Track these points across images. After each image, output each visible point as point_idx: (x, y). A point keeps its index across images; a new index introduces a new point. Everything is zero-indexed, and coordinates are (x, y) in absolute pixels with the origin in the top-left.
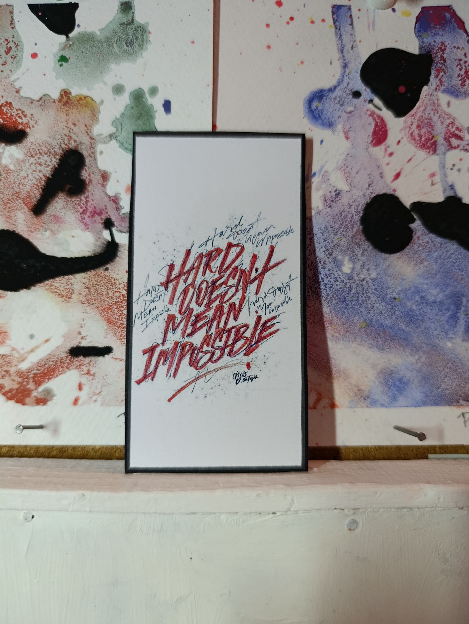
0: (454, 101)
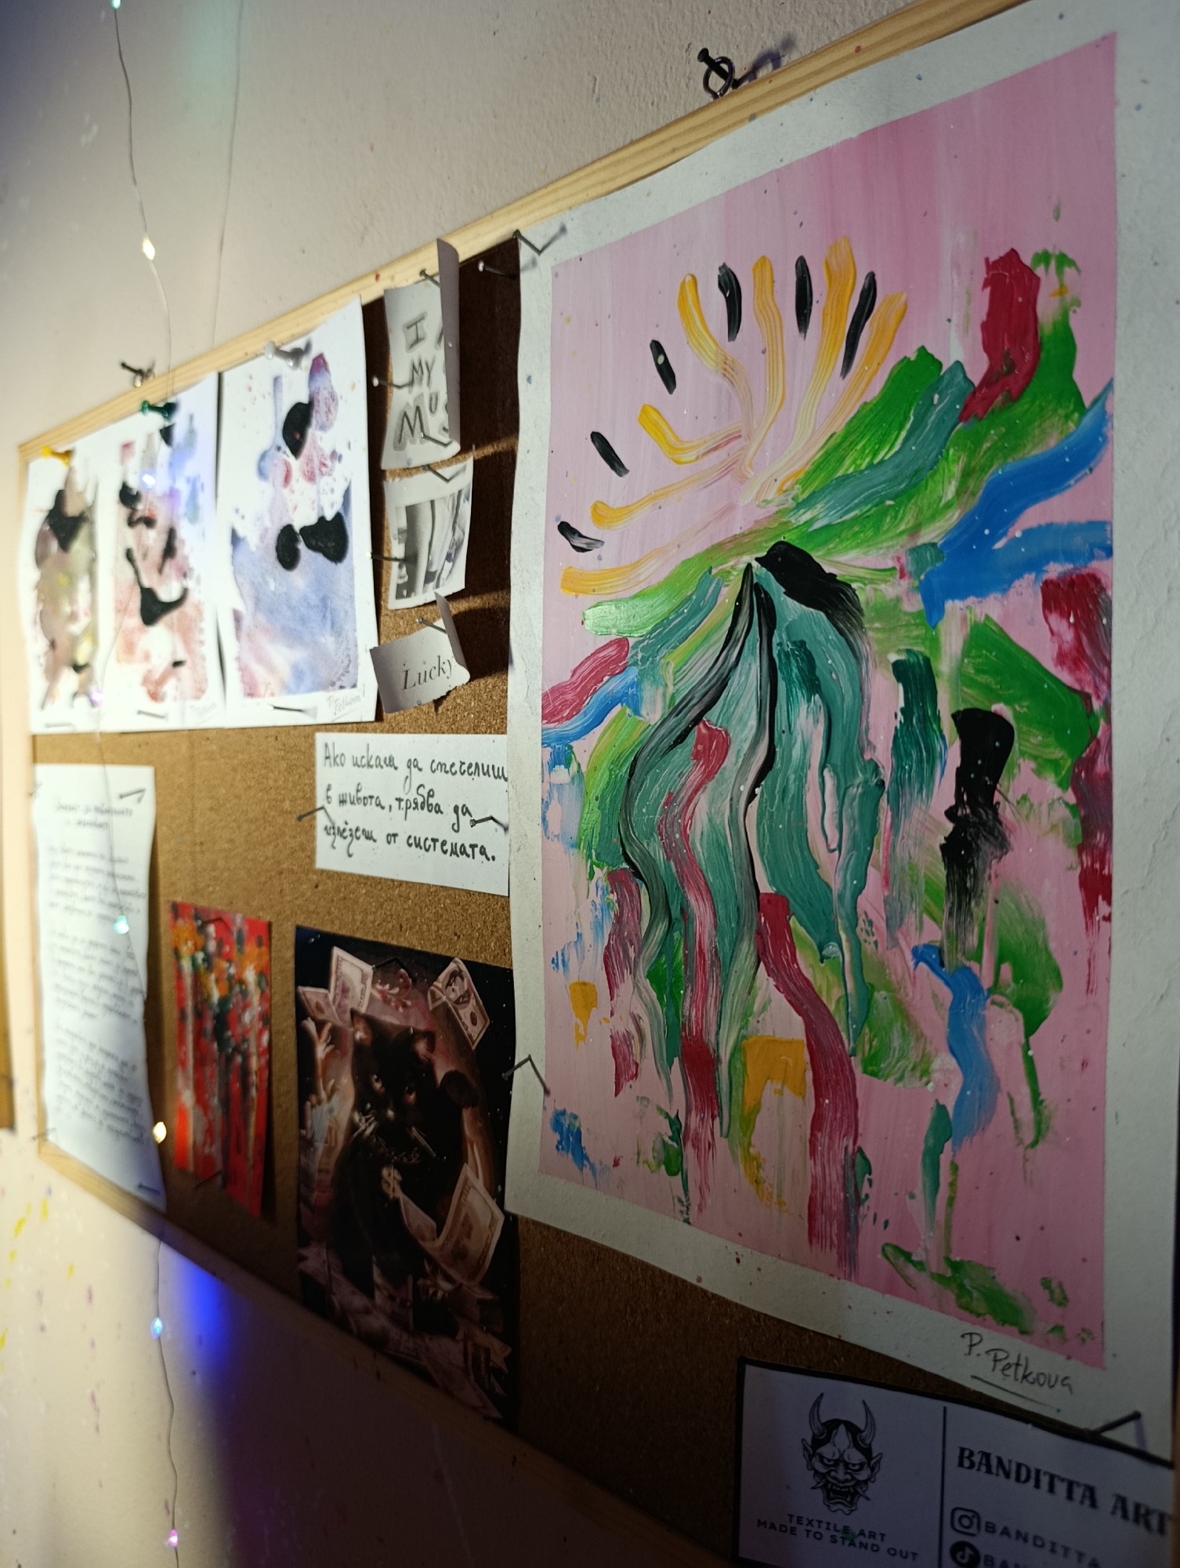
0: (323, 435)
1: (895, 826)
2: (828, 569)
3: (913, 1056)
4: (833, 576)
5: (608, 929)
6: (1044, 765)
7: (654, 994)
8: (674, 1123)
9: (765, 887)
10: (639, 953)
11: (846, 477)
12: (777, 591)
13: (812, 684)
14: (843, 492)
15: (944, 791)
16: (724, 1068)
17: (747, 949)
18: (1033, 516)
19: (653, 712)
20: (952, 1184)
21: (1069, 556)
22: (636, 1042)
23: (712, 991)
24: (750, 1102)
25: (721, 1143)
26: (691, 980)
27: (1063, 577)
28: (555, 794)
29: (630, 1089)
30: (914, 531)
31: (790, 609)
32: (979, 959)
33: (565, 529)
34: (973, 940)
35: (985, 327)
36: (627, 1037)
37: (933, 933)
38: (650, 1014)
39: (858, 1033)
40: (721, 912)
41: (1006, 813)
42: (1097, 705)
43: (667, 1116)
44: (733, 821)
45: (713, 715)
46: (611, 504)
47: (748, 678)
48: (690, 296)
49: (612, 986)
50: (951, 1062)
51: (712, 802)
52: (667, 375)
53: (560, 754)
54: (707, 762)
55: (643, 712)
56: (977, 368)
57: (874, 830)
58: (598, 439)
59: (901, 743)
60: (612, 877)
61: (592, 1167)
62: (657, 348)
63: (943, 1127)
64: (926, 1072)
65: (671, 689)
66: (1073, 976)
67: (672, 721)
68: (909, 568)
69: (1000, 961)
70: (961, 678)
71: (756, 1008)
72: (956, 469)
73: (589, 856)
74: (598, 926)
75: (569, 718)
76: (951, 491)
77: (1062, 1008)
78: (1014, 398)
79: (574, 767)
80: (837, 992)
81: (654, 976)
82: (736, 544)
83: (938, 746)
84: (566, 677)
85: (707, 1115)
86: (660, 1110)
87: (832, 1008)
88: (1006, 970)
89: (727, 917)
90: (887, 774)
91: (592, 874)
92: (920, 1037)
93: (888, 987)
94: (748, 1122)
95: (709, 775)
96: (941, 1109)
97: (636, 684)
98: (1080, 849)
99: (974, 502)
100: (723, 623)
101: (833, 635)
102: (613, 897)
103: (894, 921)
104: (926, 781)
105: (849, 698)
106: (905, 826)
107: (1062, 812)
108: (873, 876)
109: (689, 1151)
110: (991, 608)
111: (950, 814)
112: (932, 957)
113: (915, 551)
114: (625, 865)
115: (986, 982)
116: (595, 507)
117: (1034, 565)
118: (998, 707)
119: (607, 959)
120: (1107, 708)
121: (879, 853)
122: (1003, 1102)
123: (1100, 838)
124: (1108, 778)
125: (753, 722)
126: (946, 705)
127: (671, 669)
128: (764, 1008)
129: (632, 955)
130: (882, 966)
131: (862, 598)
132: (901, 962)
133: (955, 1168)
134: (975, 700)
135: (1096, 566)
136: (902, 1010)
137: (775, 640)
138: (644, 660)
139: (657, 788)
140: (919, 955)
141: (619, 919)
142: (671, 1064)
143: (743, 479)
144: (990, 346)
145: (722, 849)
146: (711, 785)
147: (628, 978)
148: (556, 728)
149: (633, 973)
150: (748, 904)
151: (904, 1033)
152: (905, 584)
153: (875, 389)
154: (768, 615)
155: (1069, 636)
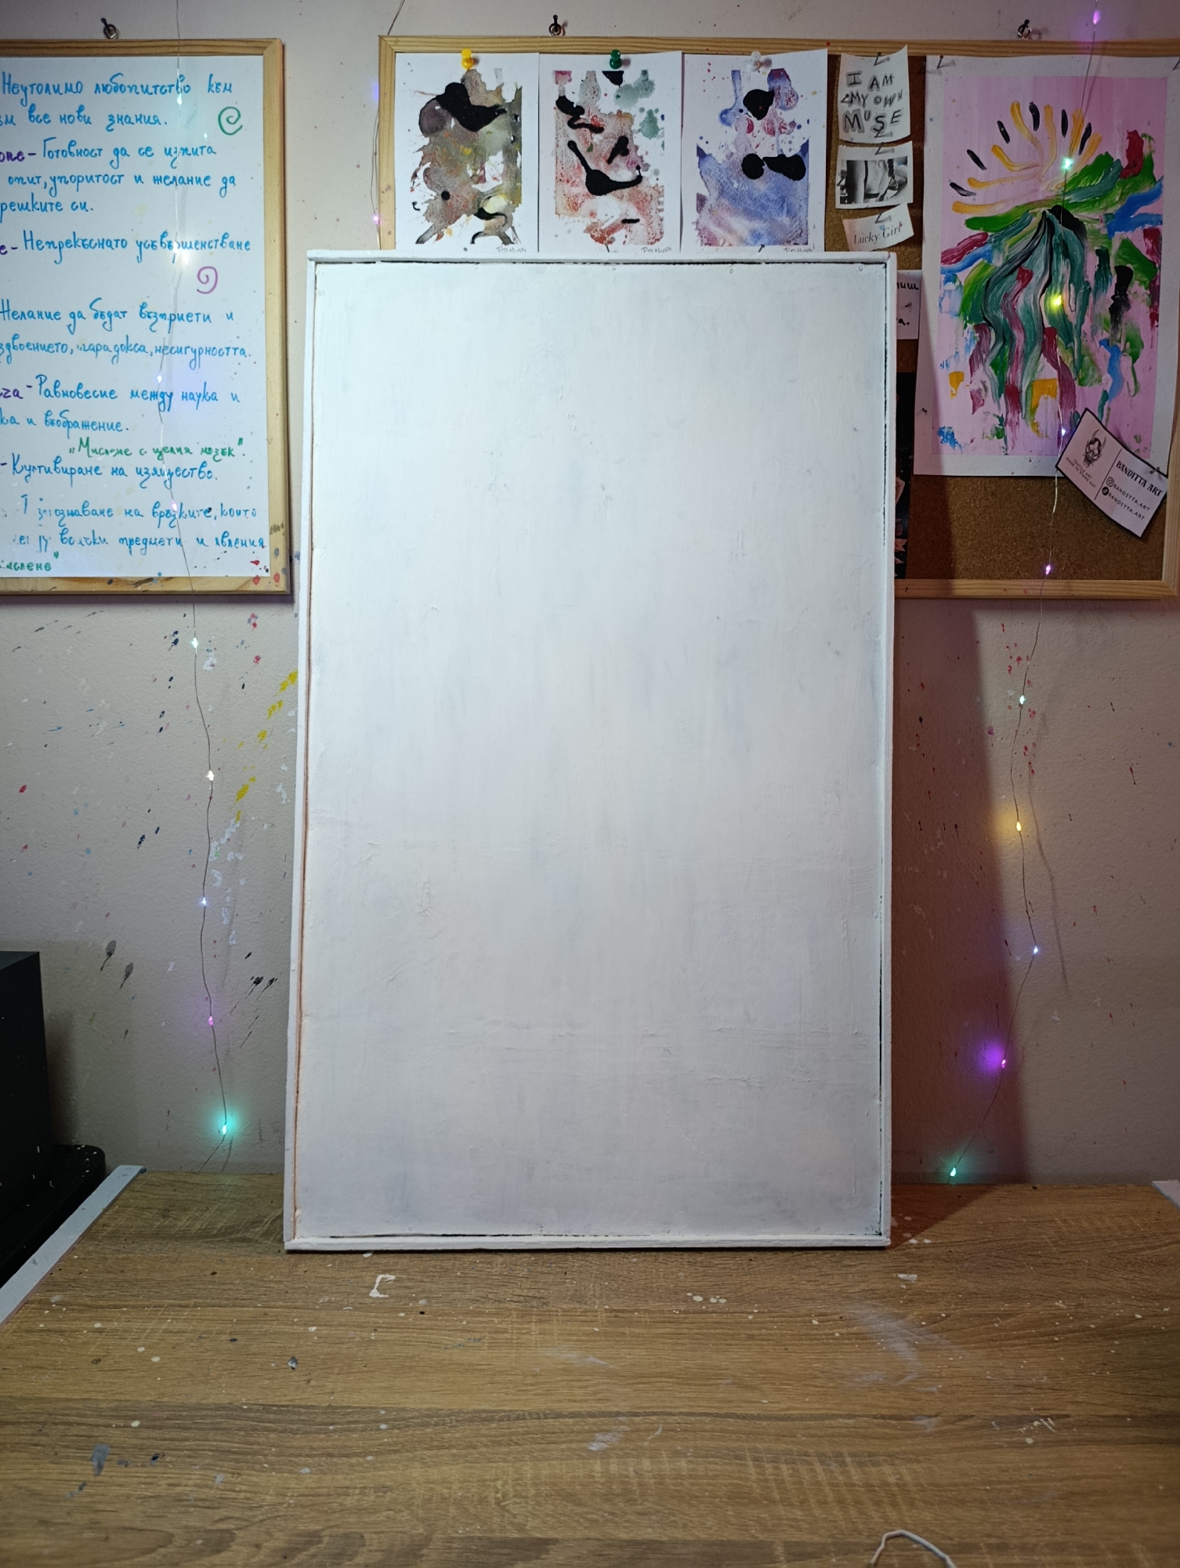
0: (783, 112)
1: (1095, 302)
2: (1075, 216)
3: (1096, 376)
4: (1077, 219)
5: (973, 348)
6: (1142, 282)
7: (993, 372)
8: (1001, 419)
9: (1047, 325)
10: (987, 356)
11: (1081, 188)
12: (1056, 221)
13: (1067, 255)
14: (1079, 193)
15: (1111, 290)
16: (1024, 394)
17: (1037, 349)
18: (1142, 210)
19: (998, 261)
20: (1108, 415)
21: (1152, 223)
22: (983, 393)
23: (1020, 366)
24: (1034, 404)
25: (1022, 422)
26: (1011, 364)
27: (1150, 228)
28: (947, 294)
29: (980, 410)
30: (1106, 208)
31: (1060, 228)
32: (1120, 342)
33: (953, 185)
34: (1119, 336)
35: (1127, 151)
36: (979, 391)
37: (1106, 335)
38: (990, 379)
39: (1077, 373)
40: (1028, 336)
41: (1130, 297)
42: (1157, 266)
43: (998, 417)
44: (1035, 302)
45: (1026, 264)
46: (978, 179)
47: (1041, 251)
48: (1016, 110)
49: (972, 372)
50: (1108, 376)
51: (1025, 296)
52: (1006, 137)
53: (951, 277)
54: (1023, 282)
55: (993, 262)
56: (1125, 163)
57: (1087, 304)
58: (970, 152)
59: (1097, 276)
60: (978, 328)
61: (960, 446)
62: (1000, 124)
63: (1106, 396)
64: (1100, 381)
65: (1007, 254)
66: (1147, 345)
67: (1007, 266)
68: (1104, 220)
69: (1126, 342)
70: (1118, 256)
71: (1039, 370)
72: (1119, 192)
73: (965, 319)
74: (968, 347)
75: (955, 262)
76: (1117, 198)
77: (1144, 354)
78: (1136, 175)
79: (958, 283)
80: (1071, 359)
81: (994, 365)
82: (1040, 203)
83: (1110, 276)
84: (954, 246)
85: (1016, 412)
86: (994, 415)
87: (1068, 365)
88: (1128, 344)
89: (1030, 337)
90: (1092, 285)
91: (966, 326)
92: (1099, 370)
93: (1089, 355)
94: (1033, 411)
95: (1024, 286)
96: (1105, 392)
97: (991, 251)
98: (1151, 307)
99: (1124, 203)
100: (1033, 230)
101: (1076, 238)
102: (977, 335)
103: (1094, 332)
104: (1105, 288)
105: (1079, 260)
106: (1098, 302)
107: (1146, 296)
108: (1087, 319)
109: (1008, 428)
110: (1129, 235)
111: (1113, 298)
112: (1106, 343)
113: (1106, 215)
114: (984, 322)
115: (1122, 349)
116: (969, 180)
117: (1142, 224)
118: (1129, 265)
119: (971, 360)
120: (1160, 266)
121: (1089, 311)
122: (1125, 384)
123: (1156, 303)
124: (1159, 286)
125: (1043, 267)
126: (1112, 264)
127: (1008, 246)
128: (1042, 370)
129: (984, 357)
130: (1088, 348)
131: (1087, 227)
132: (1095, 346)
133: (1109, 409)
134: (1121, 263)
135: (1158, 226)
136: (1093, 362)
137: (1054, 238)
138: (995, 242)
139: (1000, 291)
140: (1101, 343)
141: (979, 344)
142: (1000, 396)
143: (1041, 181)
144: (1129, 156)
145: (1029, 312)
146: (1025, 289)
147: (981, 365)
148: (946, 266)
149: (984, 364)
150: (1039, 332)
151: (1093, 370)
152: (1102, 224)
153: (1091, 161)
154: (1052, 230)
155: (1150, 245)
